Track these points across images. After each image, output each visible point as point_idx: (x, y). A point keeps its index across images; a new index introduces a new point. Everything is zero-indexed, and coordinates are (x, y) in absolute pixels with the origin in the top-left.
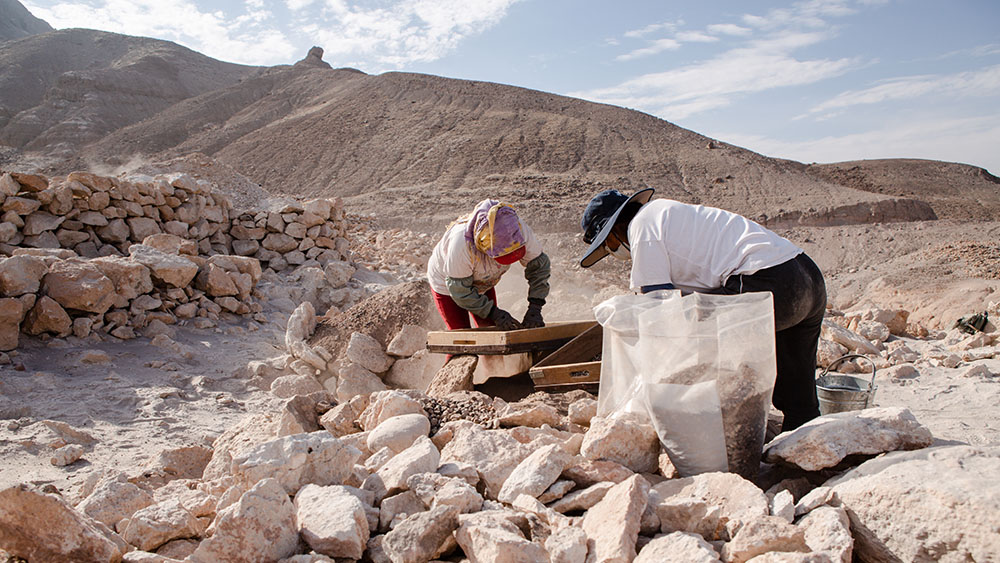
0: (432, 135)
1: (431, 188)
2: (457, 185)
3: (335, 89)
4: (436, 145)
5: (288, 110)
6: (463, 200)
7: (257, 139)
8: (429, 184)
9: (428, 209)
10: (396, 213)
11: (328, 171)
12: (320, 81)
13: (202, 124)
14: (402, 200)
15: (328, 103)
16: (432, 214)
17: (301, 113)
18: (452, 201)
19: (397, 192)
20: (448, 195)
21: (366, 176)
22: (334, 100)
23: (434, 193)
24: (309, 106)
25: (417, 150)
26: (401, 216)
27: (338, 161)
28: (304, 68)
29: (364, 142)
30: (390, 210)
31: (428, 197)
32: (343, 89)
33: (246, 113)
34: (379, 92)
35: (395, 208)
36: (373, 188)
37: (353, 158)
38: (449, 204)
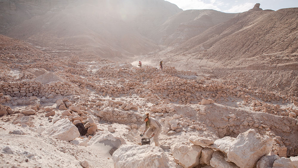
0: (291, 32)
1: (281, 54)
2: (293, 52)
3: (259, 19)
4: (290, 36)
5: (242, 27)
6: (293, 58)
7: (227, 39)
8: (281, 52)
9: (277, 62)
10: (264, 63)
11: (246, 49)
12: (255, 16)
13: (213, 35)
14: (268, 58)
15: (255, 24)
16: (278, 64)
17: (245, 28)
18: (287, 58)
19: (267, 56)
20: (287, 56)
21: (258, 50)
22: (257, 22)
23: (282, 56)
24: (248, 25)
25: (282, 39)
26: (265, 65)
27: (251, 45)
28: (251, 12)
29: (263, 37)
30: (262, 62)
31: (278, 57)
32: (262, 18)
33: (227, 30)
34: (274, 18)
35: (264, 61)
36: (259, 54)
37: (256, 44)
38: (286, 60)
